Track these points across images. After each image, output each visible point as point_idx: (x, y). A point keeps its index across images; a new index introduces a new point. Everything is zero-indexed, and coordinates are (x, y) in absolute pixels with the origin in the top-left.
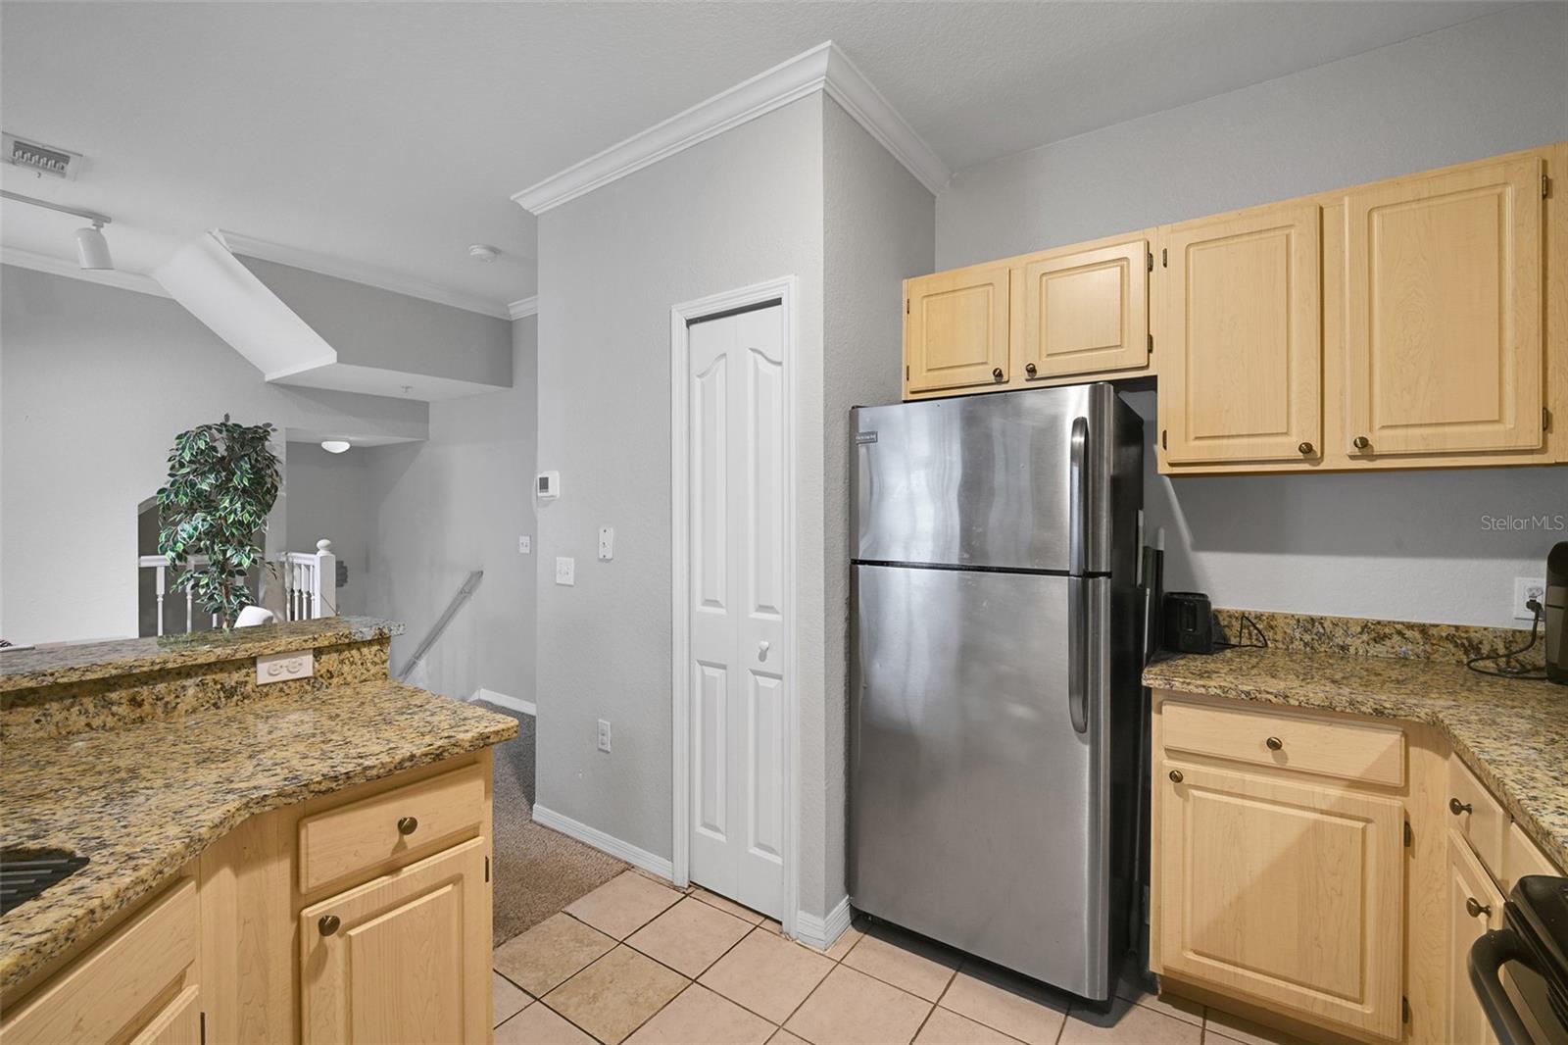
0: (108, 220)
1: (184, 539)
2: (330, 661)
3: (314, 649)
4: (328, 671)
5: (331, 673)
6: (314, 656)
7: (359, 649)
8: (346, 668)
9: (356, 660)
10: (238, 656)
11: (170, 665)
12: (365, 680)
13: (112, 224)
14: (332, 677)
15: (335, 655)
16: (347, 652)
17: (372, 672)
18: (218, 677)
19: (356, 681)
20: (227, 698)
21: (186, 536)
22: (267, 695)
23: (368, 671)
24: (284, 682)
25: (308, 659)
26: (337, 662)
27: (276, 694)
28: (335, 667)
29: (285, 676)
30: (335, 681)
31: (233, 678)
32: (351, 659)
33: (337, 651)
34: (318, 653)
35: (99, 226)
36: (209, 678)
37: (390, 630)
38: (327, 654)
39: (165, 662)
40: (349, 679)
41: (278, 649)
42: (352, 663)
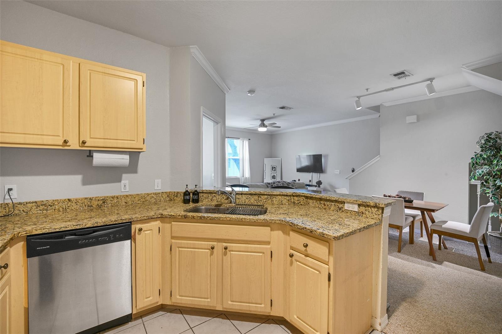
0: (434, 79)
1: (478, 175)
2: (362, 209)
3: (358, 204)
4: (362, 212)
5: (363, 212)
6: (358, 206)
7: (371, 208)
8: (367, 213)
9: (370, 211)
10: (339, 200)
11: (327, 198)
12: (373, 219)
13: (436, 79)
14: (363, 214)
15: (364, 208)
16: (367, 208)
17: (375, 217)
18: (338, 204)
19: (370, 218)
20: (339, 210)
21: (478, 174)
22: (347, 213)
23: (374, 216)
24: (351, 211)
25: (356, 206)
26: (364, 210)
27: (349, 213)
28: (364, 211)
29: (350, 209)
30: (364, 215)
31: (341, 206)
32: (369, 210)
33: (364, 206)
34: (359, 205)
35: (431, 82)
36: (336, 204)
37: (379, 205)
38: (362, 207)
39: (327, 197)
40: (368, 216)
41: (348, 201)
42: (369, 212)
